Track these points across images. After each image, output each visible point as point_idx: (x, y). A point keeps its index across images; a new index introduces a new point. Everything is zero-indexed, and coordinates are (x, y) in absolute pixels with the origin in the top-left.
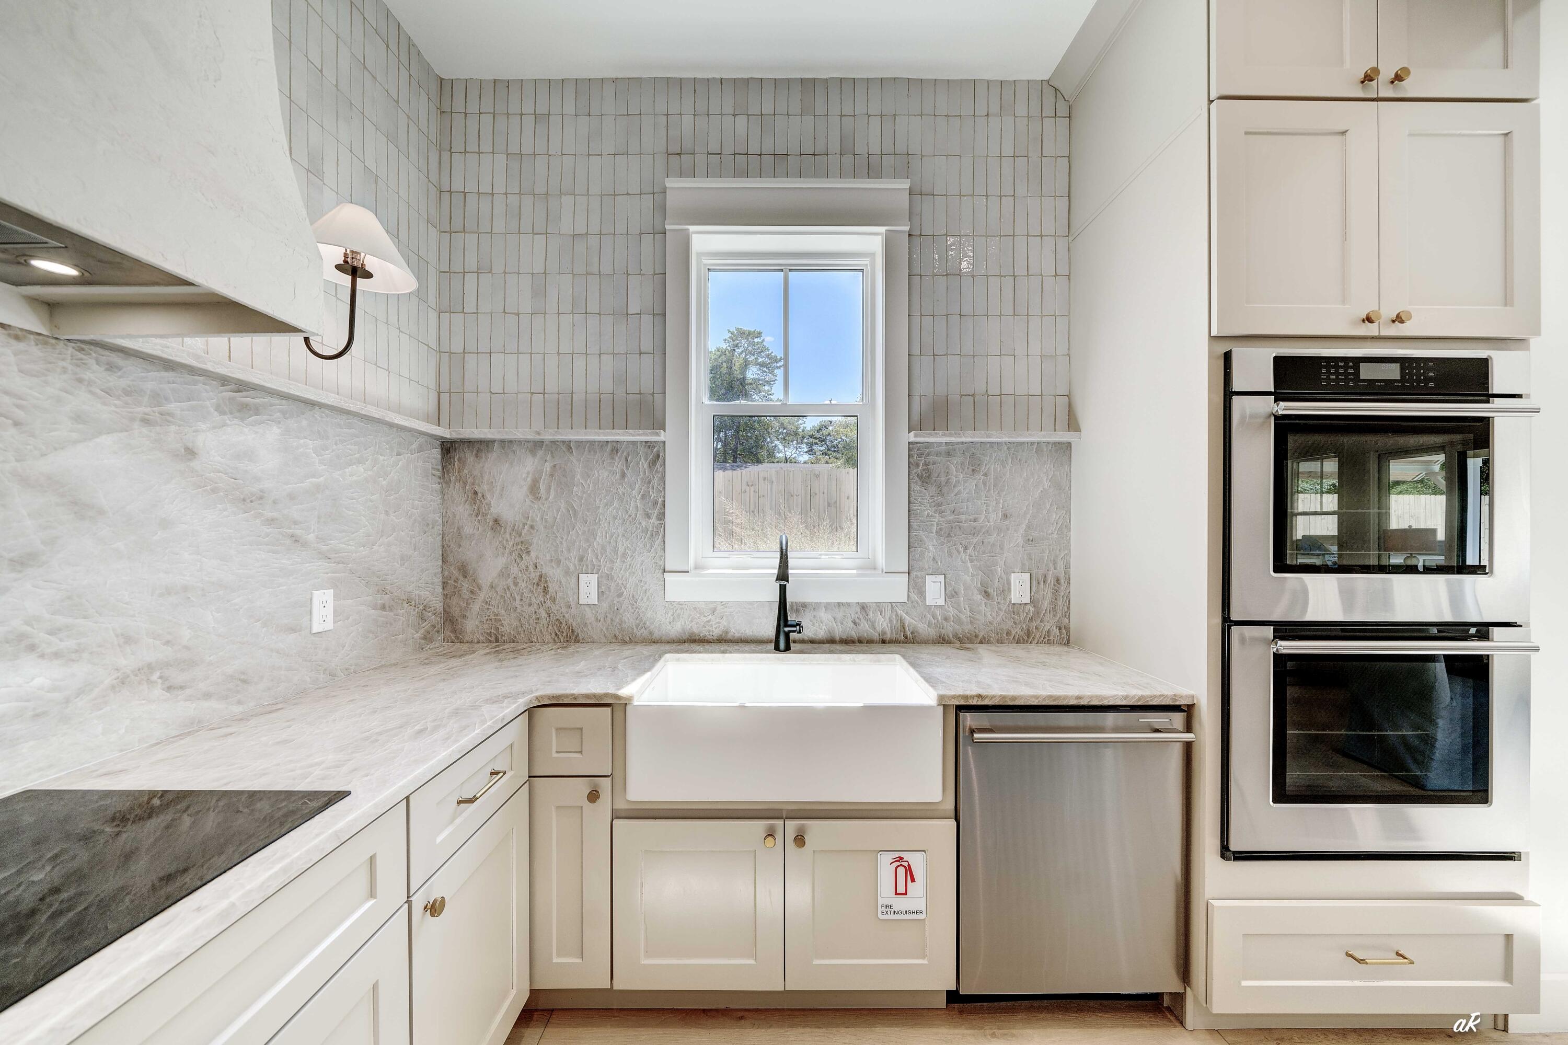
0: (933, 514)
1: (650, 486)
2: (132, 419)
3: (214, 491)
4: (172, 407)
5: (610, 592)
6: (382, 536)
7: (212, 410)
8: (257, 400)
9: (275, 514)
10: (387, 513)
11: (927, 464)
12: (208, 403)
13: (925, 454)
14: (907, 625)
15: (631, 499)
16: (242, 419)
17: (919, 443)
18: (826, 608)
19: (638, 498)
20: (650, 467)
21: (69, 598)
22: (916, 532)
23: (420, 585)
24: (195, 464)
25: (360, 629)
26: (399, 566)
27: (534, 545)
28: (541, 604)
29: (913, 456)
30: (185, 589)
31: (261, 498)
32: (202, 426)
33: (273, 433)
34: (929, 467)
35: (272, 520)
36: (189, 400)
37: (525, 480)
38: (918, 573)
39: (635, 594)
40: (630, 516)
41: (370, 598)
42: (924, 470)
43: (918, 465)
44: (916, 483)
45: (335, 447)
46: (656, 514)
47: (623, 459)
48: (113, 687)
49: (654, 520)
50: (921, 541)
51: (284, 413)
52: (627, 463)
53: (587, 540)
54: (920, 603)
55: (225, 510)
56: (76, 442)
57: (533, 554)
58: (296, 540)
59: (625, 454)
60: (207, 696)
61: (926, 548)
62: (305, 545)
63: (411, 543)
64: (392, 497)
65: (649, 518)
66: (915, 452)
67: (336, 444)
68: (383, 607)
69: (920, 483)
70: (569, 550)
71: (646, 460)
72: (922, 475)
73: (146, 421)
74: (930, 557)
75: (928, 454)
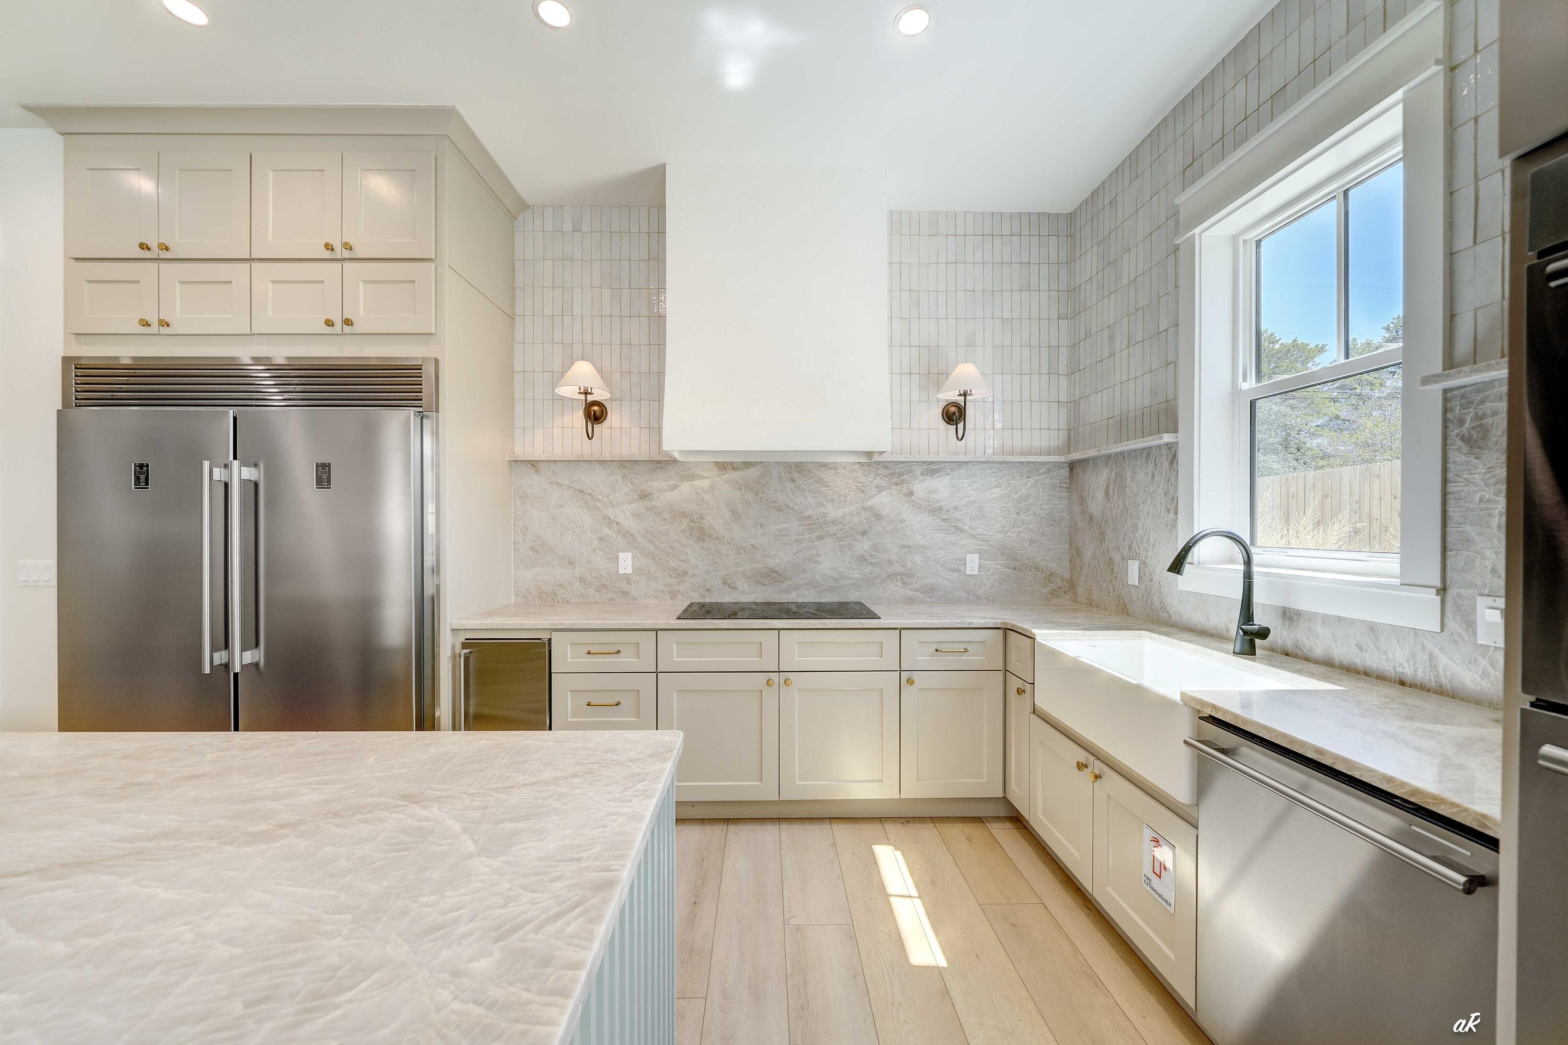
0: (1492, 497)
1: (1170, 484)
2: (892, 484)
3: (920, 508)
4: (905, 477)
5: (1145, 576)
6: (1014, 527)
7: (919, 475)
8: (939, 466)
9: (947, 517)
10: (1018, 514)
11: (1479, 417)
12: (918, 473)
13: (1476, 402)
14: (1441, 667)
15: (1158, 495)
16: (932, 476)
17: (1464, 387)
18: (1323, 621)
19: (1162, 495)
20: (1170, 467)
21: (874, 546)
22: (1459, 527)
23: (1047, 559)
24: (913, 498)
25: (997, 578)
26: (1028, 545)
27: (1107, 536)
28: (1110, 581)
29: (1452, 409)
30: (909, 546)
31: (941, 509)
32: (916, 482)
33: (946, 480)
34: (1484, 421)
35: (946, 519)
36: (911, 473)
37: (1103, 486)
38: (1463, 591)
39: (1160, 580)
40: (1157, 511)
41: (1005, 562)
42: (1473, 428)
43: (1462, 422)
44: (1459, 450)
45: (980, 481)
46: (1173, 509)
47: (1153, 462)
48: (886, 578)
49: (1172, 514)
50: (1467, 541)
51: (951, 469)
52: (1155, 465)
53: (1133, 532)
54: (1466, 638)
55: (925, 515)
56: (876, 495)
57: (1106, 542)
58: (958, 528)
59: (1154, 458)
60: (917, 590)
61: (1477, 552)
62: (963, 531)
63: (1038, 532)
64: (1022, 504)
65: (1169, 512)
66: (1456, 404)
67: (981, 479)
68: (1015, 569)
69: (1465, 449)
70: (1124, 541)
71: (1167, 462)
72: (1470, 436)
73: (896, 484)
74: (1486, 567)
75: (1482, 402)
